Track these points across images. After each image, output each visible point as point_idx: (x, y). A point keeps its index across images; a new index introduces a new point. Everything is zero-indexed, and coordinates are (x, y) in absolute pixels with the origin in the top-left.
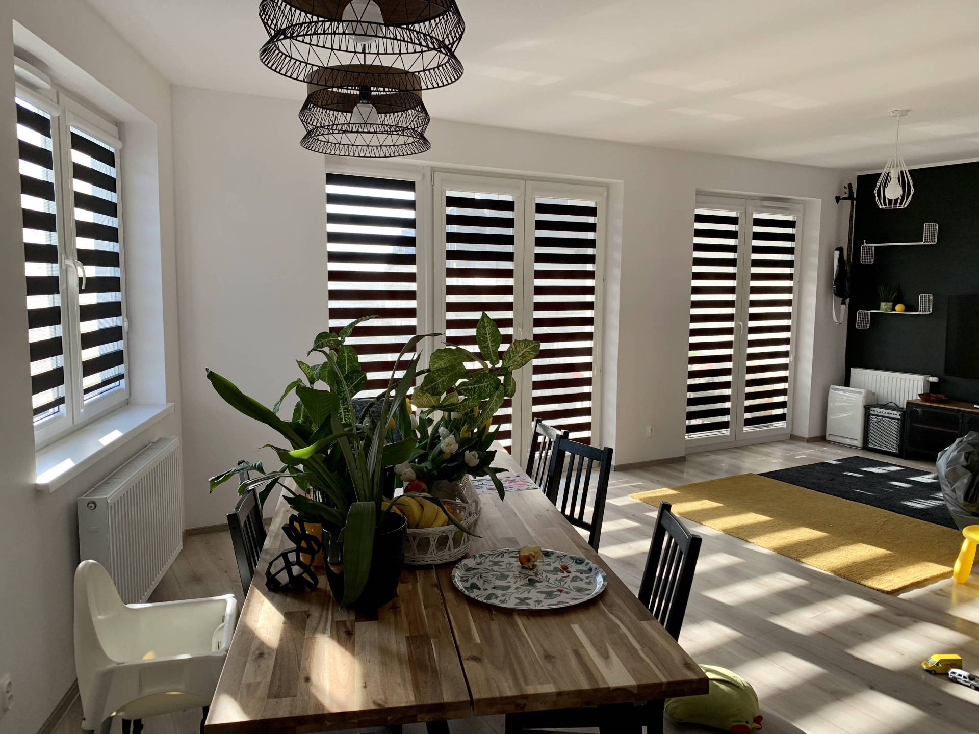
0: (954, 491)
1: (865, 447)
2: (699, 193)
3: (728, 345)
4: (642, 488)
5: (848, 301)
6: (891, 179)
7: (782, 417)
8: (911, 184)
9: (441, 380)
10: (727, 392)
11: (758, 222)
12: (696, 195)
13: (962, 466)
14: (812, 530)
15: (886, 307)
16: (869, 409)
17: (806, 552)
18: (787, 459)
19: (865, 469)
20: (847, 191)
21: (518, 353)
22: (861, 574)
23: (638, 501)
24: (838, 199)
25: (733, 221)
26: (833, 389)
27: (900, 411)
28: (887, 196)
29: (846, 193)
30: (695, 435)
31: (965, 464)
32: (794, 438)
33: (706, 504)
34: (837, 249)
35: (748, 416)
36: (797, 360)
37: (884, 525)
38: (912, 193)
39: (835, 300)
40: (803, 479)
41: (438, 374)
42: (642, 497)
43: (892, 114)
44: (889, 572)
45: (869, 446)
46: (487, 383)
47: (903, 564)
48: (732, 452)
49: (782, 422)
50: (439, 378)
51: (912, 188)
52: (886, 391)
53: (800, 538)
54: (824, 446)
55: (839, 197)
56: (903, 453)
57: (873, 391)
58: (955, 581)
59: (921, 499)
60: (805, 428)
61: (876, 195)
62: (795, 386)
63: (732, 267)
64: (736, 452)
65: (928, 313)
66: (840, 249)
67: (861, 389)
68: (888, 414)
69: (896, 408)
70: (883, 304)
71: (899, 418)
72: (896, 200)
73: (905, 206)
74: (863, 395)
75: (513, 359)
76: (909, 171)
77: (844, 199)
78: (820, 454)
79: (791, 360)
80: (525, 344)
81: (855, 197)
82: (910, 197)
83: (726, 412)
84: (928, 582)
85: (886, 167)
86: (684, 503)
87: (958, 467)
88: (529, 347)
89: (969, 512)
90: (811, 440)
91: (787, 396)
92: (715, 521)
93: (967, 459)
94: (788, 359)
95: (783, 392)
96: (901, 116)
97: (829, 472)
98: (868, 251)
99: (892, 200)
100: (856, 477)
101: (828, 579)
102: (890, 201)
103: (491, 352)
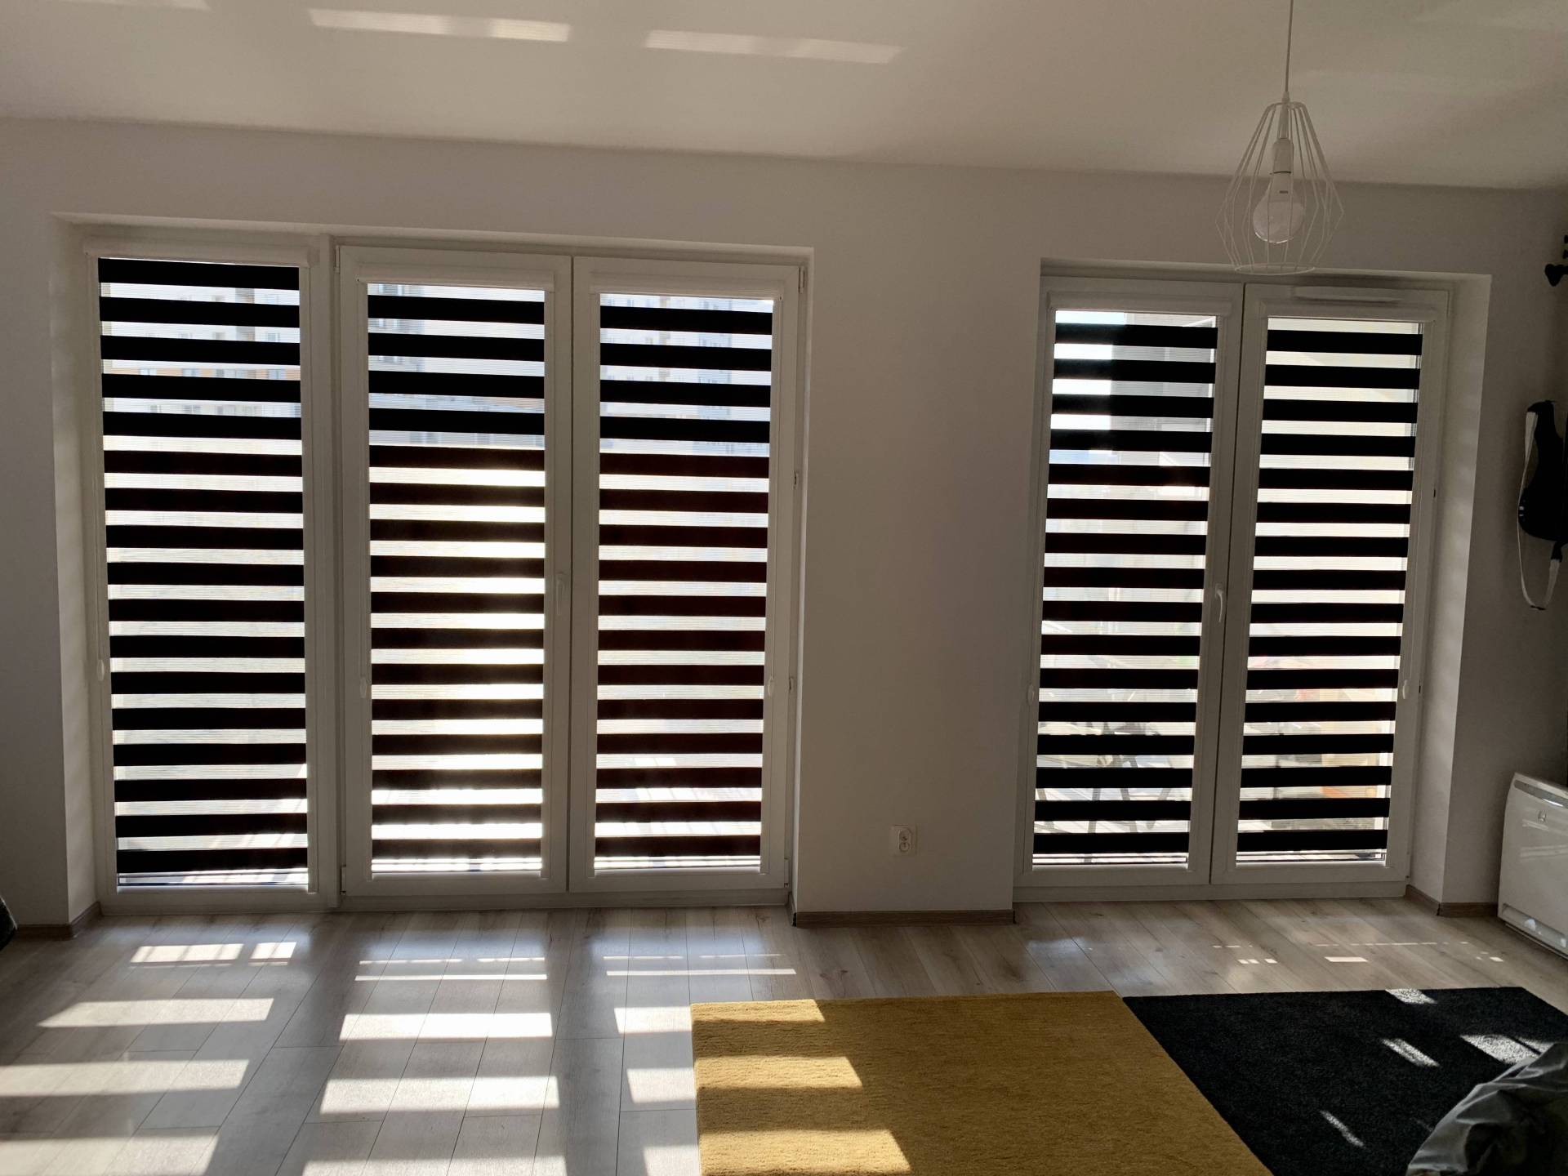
2: (1050, 270)
10: (1180, 762)
11: (1282, 340)
12: (1044, 274)
24: (1554, 272)
26: (1519, 784)
32: (1413, 898)
34: (1530, 410)
36: (1426, 693)
39: (1528, 549)
42: (712, 1017)
48: (1181, 913)
49: (1375, 850)
54: (1472, 936)
55: (1558, 267)
60: (1439, 875)
64: (1188, 917)
66: (1543, 409)
78: (1417, 959)
91: (1390, 787)
94: (1394, 691)
95: (1379, 775)
100: (1405, 1064)
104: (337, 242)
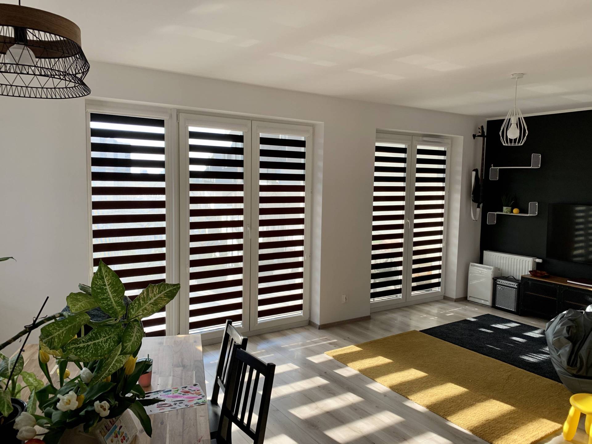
0: (559, 356)
1: (494, 306)
2: (378, 131)
3: (400, 236)
4: (336, 345)
5: (481, 205)
6: (511, 124)
7: (438, 284)
8: (526, 128)
9: (58, 333)
10: (400, 268)
11: (420, 152)
12: (376, 132)
13: (565, 338)
14: (456, 385)
15: (507, 210)
16: (496, 280)
17: (451, 408)
18: (441, 316)
19: (494, 326)
20: (481, 131)
21: (150, 299)
22: (492, 434)
23: (331, 358)
24: (474, 136)
25: (403, 151)
26: (472, 265)
27: (517, 283)
28: (509, 137)
29: (479, 132)
30: (377, 299)
31: (567, 335)
32: (446, 298)
33: (381, 360)
34: (474, 170)
35: (414, 284)
36: (447, 245)
37: (508, 379)
38: (526, 135)
39: (473, 205)
40: (451, 335)
41: (54, 328)
42: (335, 354)
43: (512, 77)
44: (514, 431)
45: (497, 305)
46: (105, 338)
47: (524, 421)
48: (403, 310)
49: (438, 287)
50: (55, 331)
51: (527, 131)
52: (507, 268)
53: (447, 394)
54: (466, 305)
55: (475, 135)
56: (519, 312)
57: (499, 267)
58: (564, 439)
59: (534, 353)
60: (454, 291)
61: (501, 135)
62: (446, 263)
63: (403, 183)
64: (406, 311)
65: (535, 215)
66: (476, 170)
67: (491, 266)
68: (509, 284)
69: (514, 280)
70: (505, 208)
71: (516, 287)
72: (515, 140)
73: (522, 144)
74: (492, 270)
75: (143, 307)
76: (524, 118)
77: (479, 136)
78: (462, 312)
79: (444, 246)
80: (159, 289)
81: (486, 135)
82: (525, 137)
83: (399, 282)
84: (545, 439)
85: (508, 114)
86: (365, 360)
87: (562, 337)
88: (163, 293)
89: (570, 373)
90: (457, 300)
91: (441, 270)
92: (384, 378)
93: (568, 331)
94: (442, 244)
95: (438, 267)
96: (518, 78)
97: (469, 328)
98: (495, 172)
99: (512, 139)
100: (488, 333)
101: (467, 438)
102: (511, 140)
103: (114, 303)
104: (179, 111)
